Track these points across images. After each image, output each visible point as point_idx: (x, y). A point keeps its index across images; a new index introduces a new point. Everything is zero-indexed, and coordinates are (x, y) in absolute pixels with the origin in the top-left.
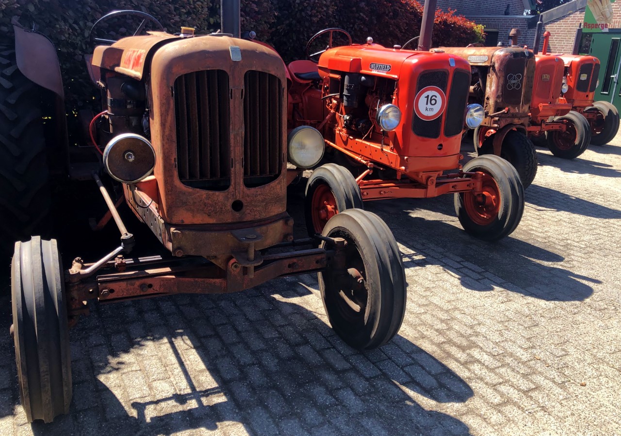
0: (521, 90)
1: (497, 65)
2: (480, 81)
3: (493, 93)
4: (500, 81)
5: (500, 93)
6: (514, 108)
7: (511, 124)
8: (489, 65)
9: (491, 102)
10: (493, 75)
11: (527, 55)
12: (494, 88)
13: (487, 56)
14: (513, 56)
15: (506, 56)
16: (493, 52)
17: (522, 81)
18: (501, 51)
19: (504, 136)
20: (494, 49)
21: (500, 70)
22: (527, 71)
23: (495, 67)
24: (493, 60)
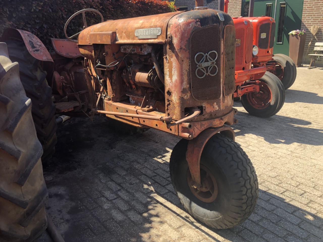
0: (218, 76)
1: (175, 41)
2: (155, 66)
3: (175, 86)
4: (184, 66)
5: (186, 85)
6: (212, 105)
7: (210, 129)
8: (163, 41)
9: (175, 98)
10: (172, 57)
11: (222, 19)
12: (175, 77)
13: (160, 27)
14: (199, 23)
15: (188, 24)
16: (167, 20)
17: (218, 62)
18: (180, 17)
19: (202, 149)
20: (168, 16)
21: (181, 48)
22: (225, 45)
23: (173, 45)
24: (168, 33)
